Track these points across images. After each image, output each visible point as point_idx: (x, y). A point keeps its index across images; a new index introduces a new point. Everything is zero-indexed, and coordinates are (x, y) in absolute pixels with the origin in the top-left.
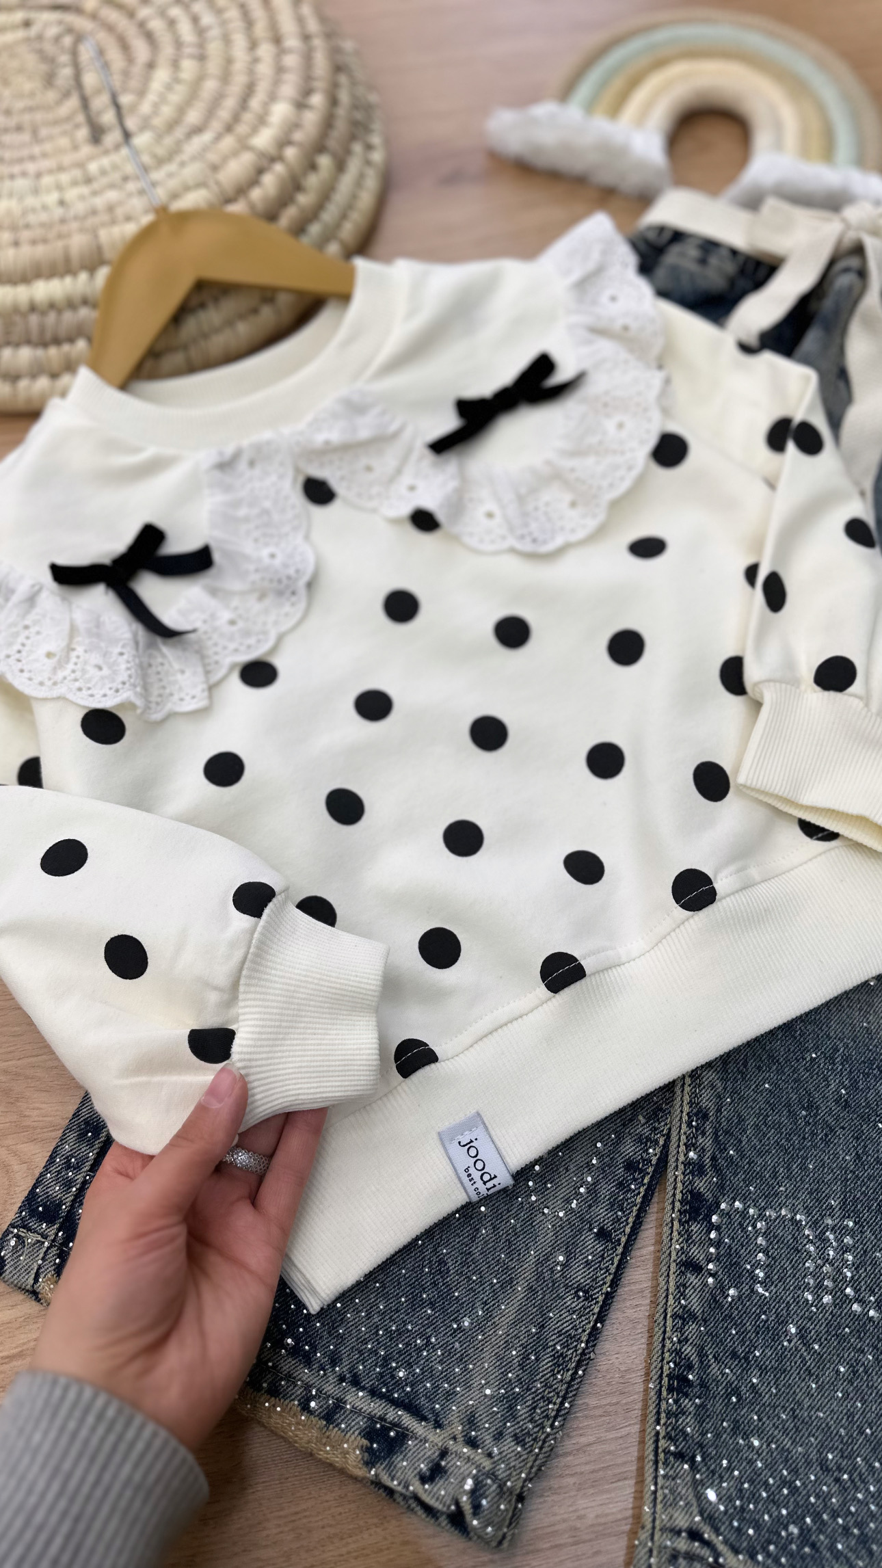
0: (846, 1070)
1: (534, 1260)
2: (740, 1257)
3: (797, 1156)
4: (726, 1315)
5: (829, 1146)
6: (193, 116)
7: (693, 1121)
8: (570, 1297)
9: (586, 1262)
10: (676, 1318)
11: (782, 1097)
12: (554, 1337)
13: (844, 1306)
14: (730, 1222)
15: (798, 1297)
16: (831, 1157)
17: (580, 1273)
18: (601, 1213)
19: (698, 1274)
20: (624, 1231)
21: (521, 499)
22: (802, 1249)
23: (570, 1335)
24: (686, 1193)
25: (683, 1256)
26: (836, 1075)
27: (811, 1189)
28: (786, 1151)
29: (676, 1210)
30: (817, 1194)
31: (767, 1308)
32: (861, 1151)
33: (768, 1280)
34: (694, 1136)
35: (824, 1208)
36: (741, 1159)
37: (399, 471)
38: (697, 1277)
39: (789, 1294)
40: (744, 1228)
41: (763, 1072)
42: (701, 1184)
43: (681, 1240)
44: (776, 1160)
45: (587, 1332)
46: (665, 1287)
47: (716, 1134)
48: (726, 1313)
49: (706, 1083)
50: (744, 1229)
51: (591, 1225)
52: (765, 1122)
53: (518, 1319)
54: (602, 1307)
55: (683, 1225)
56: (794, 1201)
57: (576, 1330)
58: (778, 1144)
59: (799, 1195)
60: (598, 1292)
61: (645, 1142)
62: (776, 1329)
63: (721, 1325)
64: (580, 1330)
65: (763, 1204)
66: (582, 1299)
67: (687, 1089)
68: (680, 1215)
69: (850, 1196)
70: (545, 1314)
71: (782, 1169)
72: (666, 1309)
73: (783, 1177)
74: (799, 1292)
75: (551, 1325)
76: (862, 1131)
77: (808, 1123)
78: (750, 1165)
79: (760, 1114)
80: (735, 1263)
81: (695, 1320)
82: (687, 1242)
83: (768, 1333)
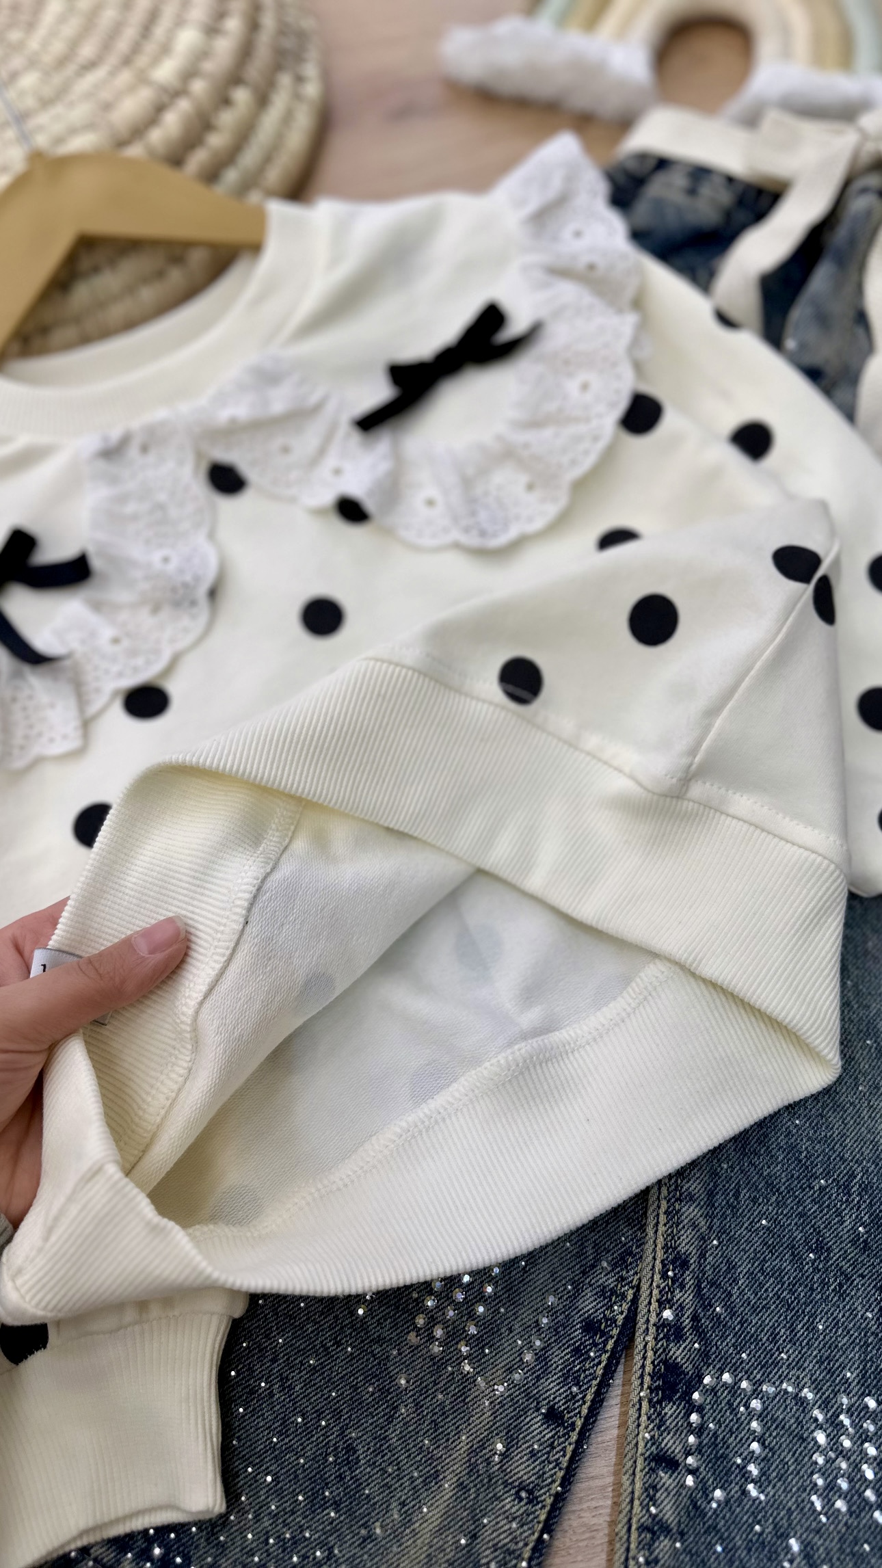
0: (865, 1202)
1: (465, 1448)
2: (728, 1447)
3: (803, 1312)
4: (709, 1526)
5: (844, 1299)
6: (87, 51)
7: (668, 1270)
8: (509, 1499)
9: (530, 1452)
10: (643, 1530)
11: (784, 1236)
12: (488, 1552)
13: (863, 1514)
14: (716, 1401)
15: (803, 1501)
16: (847, 1314)
17: (523, 1466)
18: (552, 1389)
19: (673, 1473)
20: (580, 1412)
21: (467, 483)
22: (808, 1437)
23: (508, 1549)
24: (658, 1364)
25: (654, 1447)
26: (851, 1209)
27: (821, 1357)
28: (789, 1306)
29: (645, 1386)
30: (829, 1364)
31: (764, 1517)
33: (764, 1478)
34: (669, 1289)
35: (837, 1381)
36: (731, 1318)
37: (322, 452)
38: (671, 1476)
39: (792, 1497)
40: (734, 1409)
41: (760, 1204)
42: (678, 1353)
43: (651, 1427)
44: (776, 1318)
45: (531, 1545)
46: (630, 1489)
47: (698, 1286)
48: (710, 1522)
49: (686, 1221)
50: (734, 1411)
51: (538, 1403)
52: (762, 1269)
53: (444, 1526)
54: (549, 1513)
55: (654, 1406)
56: (799, 1372)
57: (517, 1543)
58: (779, 1297)
59: (806, 1365)
60: (545, 1494)
61: (608, 1295)
62: (775, 1544)
63: (703, 1539)
64: (521, 1544)
65: (758, 1376)
66: (525, 1501)
67: (662, 1229)
68: (651, 1393)
69: (871, 1366)
70: (478, 1520)
71: (783, 1331)
72: (630, 1519)
73: (784, 1341)
74: (804, 1495)
75: (486, 1535)
77: (816, 1270)
78: (742, 1326)
79: (755, 1259)
80: (721, 1456)
81: (668, 1533)
82: (659, 1428)
83: (763, 1550)
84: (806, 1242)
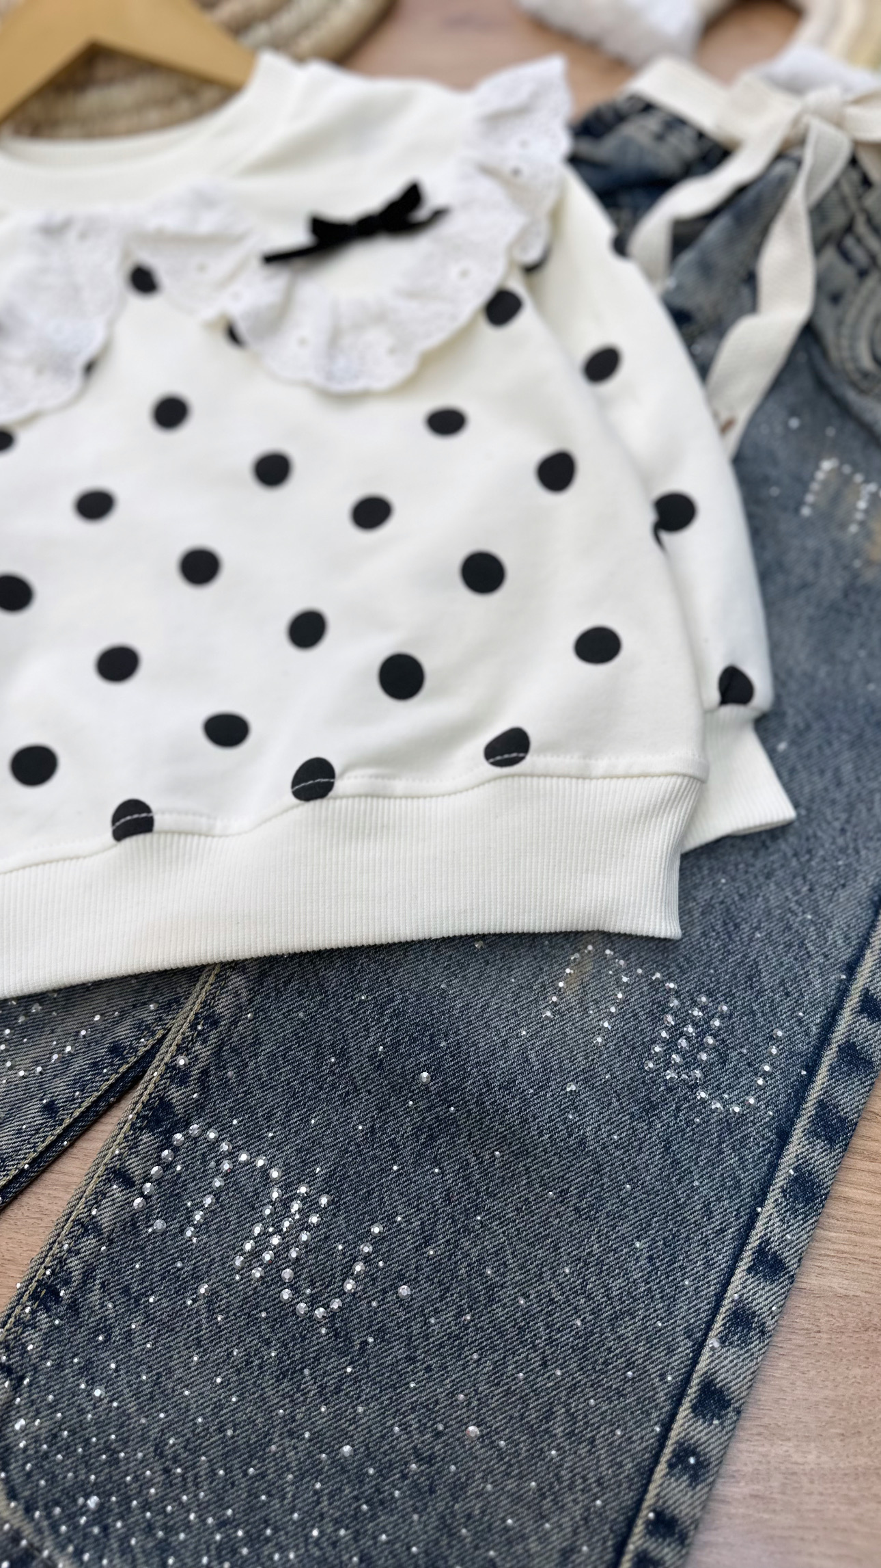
0: (392, 1025)
2: (185, 1190)
3: (304, 1104)
4: (138, 1245)
5: (344, 1107)
7: (198, 1024)
9: (19, 1129)
10: (78, 1225)
11: (314, 1034)
13: (273, 1287)
14: (194, 1148)
15: (228, 1257)
16: (341, 1120)
17: (7, 1138)
18: (60, 1088)
19: (126, 1189)
20: (72, 1113)
21: (336, 333)
22: (257, 1208)
24: (155, 1098)
25: (119, 1162)
26: (380, 1027)
27: (302, 1147)
28: (294, 1094)
29: (135, 1112)
30: (306, 1155)
31: (188, 1256)
32: (378, 1125)
33: (203, 1227)
34: (192, 1040)
35: (306, 1172)
36: (238, 1085)
37: (232, 277)
38: (123, 1191)
39: (220, 1251)
41: (303, 998)
42: (176, 1094)
43: (123, 1145)
44: (278, 1100)
46: (83, 1189)
47: (220, 1047)
48: (141, 1242)
49: (230, 988)
50: (205, 1162)
51: (43, 1095)
52: (285, 1054)
55: (135, 1130)
56: (277, 1153)
58: (289, 1084)
59: (286, 1148)
60: (14, 1165)
61: (143, 1029)
62: (187, 1282)
63: (127, 1253)
65: (240, 1143)
67: (207, 987)
68: (137, 1118)
69: (341, 1170)
72: (72, 1212)
73: (277, 1122)
74: (230, 1253)
76: (389, 1103)
77: (332, 1073)
78: (245, 1095)
79: (282, 1044)
80: (176, 1195)
81: (99, 1235)
82: (130, 1149)
83: (175, 1283)
84: (333, 1045)
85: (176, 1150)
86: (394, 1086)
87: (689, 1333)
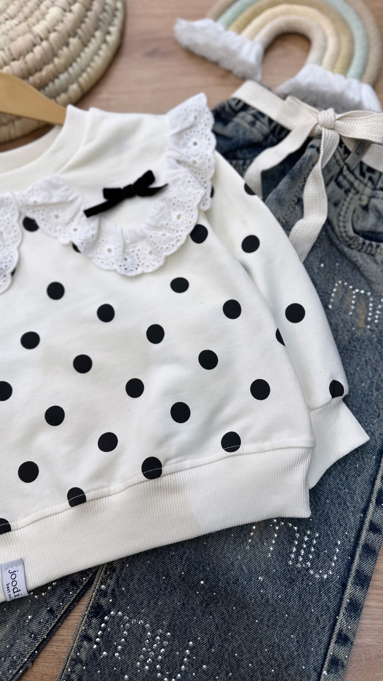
0: (187, 564)
2: (113, 638)
3: (155, 597)
4: (98, 664)
5: (171, 596)
7: (108, 571)
8: (27, 636)
9: (40, 622)
10: (73, 660)
11: (155, 569)
12: (15, 652)
13: (153, 673)
14: (113, 621)
15: (134, 663)
16: (171, 602)
17: (36, 626)
19: (89, 643)
20: (60, 612)
22: (143, 642)
23: (22, 653)
24: (95, 604)
25: (85, 633)
26: (181, 565)
27: (156, 615)
28: (150, 594)
29: (88, 611)
30: (158, 618)
31: (118, 665)
32: (185, 602)
33: (122, 652)
34: (106, 578)
35: (159, 624)
36: (127, 593)
37: (72, 220)
38: (88, 644)
39: (130, 661)
40: (119, 626)
41: (148, 555)
42: (103, 601)
43: (85, 625)
44: (144, 597)
45: (30, 654)
46: (72, 645)
47: (118, 580)
48: (99, 662)
51: (47, 605)
52: (144, 578)
53: (3, 639)
54: (40, 644)
55: (89, 618)
56: (147, 618)
58: (147, 589)
59: (150, 616)
60: (40, 637)
61: (83, 573)
62: (119, 675)
63: (94, 668)
64: (26, 653)
65: (131, 616)
66: (32, 638)
68: (89, 613)
69: (174, 622)
70: (15, 640)
71: (145, 602)
72: (69, 655)
73: (145, 606)
74: (135, 661)
75: (16, 646)
76: (189, 593)
77: (164, 583)
78: (131, 597)
79: (142, 574)
80: (109, 641)
81: (81, 663)
82: (88, 626)
83: (115, 677)
84: (163, 572)
85: (106, 623)
86: (190, 587)
87: (315, 670)
